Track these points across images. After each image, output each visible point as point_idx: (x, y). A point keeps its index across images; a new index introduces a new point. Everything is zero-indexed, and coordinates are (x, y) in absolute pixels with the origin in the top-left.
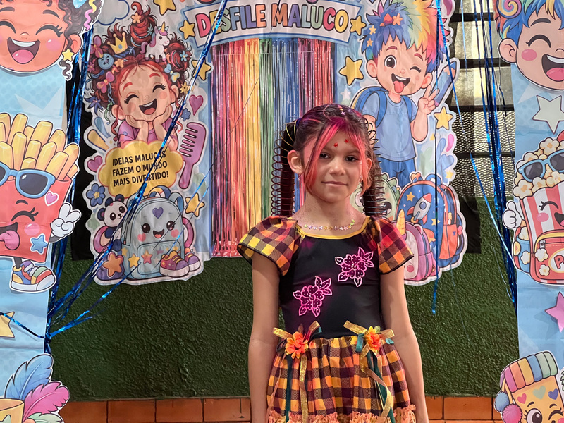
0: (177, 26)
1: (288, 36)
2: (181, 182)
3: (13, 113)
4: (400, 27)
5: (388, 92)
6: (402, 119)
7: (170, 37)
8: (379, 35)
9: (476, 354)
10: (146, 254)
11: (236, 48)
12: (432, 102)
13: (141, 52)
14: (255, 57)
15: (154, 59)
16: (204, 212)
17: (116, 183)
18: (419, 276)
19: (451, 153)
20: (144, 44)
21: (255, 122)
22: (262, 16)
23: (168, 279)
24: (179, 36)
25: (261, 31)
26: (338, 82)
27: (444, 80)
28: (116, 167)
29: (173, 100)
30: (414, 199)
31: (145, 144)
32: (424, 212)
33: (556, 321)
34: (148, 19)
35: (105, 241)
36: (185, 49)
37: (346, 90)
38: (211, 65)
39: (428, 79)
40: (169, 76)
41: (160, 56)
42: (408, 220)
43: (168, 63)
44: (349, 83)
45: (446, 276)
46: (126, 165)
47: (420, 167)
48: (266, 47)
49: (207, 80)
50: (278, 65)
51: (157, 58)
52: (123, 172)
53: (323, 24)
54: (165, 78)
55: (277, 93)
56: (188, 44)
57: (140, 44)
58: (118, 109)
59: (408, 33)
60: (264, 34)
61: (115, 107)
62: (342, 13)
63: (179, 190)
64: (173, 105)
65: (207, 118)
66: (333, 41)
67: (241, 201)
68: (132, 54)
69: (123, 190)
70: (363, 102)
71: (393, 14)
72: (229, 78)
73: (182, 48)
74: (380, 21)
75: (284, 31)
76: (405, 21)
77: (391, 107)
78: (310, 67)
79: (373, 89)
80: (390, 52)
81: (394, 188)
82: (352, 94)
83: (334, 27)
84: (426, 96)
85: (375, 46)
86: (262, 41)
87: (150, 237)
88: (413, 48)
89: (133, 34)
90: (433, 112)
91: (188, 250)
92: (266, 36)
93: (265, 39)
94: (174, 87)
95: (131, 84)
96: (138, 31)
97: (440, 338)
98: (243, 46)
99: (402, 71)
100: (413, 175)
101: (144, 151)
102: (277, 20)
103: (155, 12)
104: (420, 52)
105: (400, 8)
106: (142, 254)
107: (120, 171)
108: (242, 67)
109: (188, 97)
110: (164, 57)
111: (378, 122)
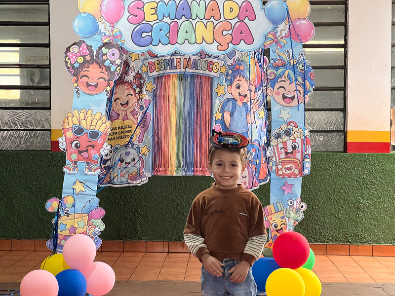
0: (139, 67)
1: (191, 73)
2: (139, 139)
3: (87, 109)
4: (243, 71)
5: (237, 101)
6: (243, 114)
7: (136, 72)
8: (233, 74)
10: (121, 173)
11: (167, 78)
12: (257, 106)
13: (123, 79)
14: (176, 82)
15: (128, 82)
16: (149, 154)
17: (109, 139)
18: (249, 187)
20: (124, 75)
21: (174, 112)
22: (179, 64)
23: (131, 185)
25: (179, 70)
26: (214, 95)
29: (136, 101)
32: (252, 157)
33: (284, 191)
34: (126, 64)
35: (103, 166)
36: (143, 78)
37: (217, 99)
38: (155, 85)
39: (256, 95)
40: (135, 90)
43: (134, 84)
44: (219, 96)
45: (261, 187)
46: (114, 131)
48: (181, 78)
49: (152, 92)
50: (186, 87)
51: (130, 81)
52: (113, 134)
53: (207, 68)
54: (133, 91)
55: (185, 100)
56: (144, 75)
59: (247, 74)
60: (180, 72)
62: (216, 64)
63: (138, 143)
64: (136, 103)
65: (152, 110)
66: (212, 76)
67: (167, 149)
69: (112, 143)
70: (225, 105)
71: (240, 65)
72: (163, 92)
73: (141, 77)
74: (233, 68)
75: (189, 71)
76: (245, 68)
77: (238, 108)
78: (201, 88)
79: (230, 99)
80: (238, 82)
82: (220, 101)
83: (213, 70)
84: (254, 103)
85: (231, 79)
87: (124, 165)
88: (249, 81)
90: (258, 111)
91: (141, 171)
93: (180, 74)
94: (137, 95)
95: (117, 93)
98: (170, 77)
99: (243, 91)
101: (122, 125)
102: (186, 66)
103: (130, 60)
104: (252, 83)
105: (243, 62)
108: (169, 87)
109: (143, 100)
110: (133, 81)
111: (232, 115)
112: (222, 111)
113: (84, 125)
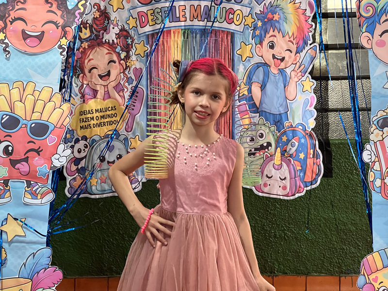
0: (125, 20)
1: (201, 27)
2: (127, 127)
3: (25, 81)
4: (278, 22)
5: (270, 66)
6: (279, 85)
7: (120, 27)
8: (264, 27)
9: (329, 247)
10: (103, 177)
11: (165, 35)
12: (300, 74)
13: (100, 38)
14: (179, 42)
15: (109, 42)
17: (82, 128)
18: (290, 193)
19: (312, 108)
20: (102, 32)
22: (183, 13)
24: (126, 27)
25: (183, 24)
26: (236, 57)
27: (308, 59)
28: (82, 117)
29: (122, 71)
30: (287, 140)
31: (102, 101)
32: (294, 149)
34: (105, 15)
35: (74, 168)
36: (130, 36)
37: (241, 65)
38: (148, 47)
39: (297, 57)
40: (119, 55)
41: (113, 41)
42: (282, 154)
43: (118, 45)
44: (243, 60)
45: (308, 193)
46: (89, 116)
47: (291, 118)
48: (186, 35)
49: (145, 57)
50: (194, 48)
51: (111, 42)
52: (87, 120)
53: (225, 19)
54: (116, 55)
56: (132, 33)
57: (99, 32)
58: (83, 77)
59: (283, 26)
60: (185, 26)
61: (81, 75)
62: (238, 12)
63: (125, 133)
64: (122, 74)
65: (145, 83)
66: (232, 31)
68: (93, 39)
69: (87, 133)
70: (252, 73)
71: (274, 13)
72: (160, 56)
73: (128, 35)
74: (264, 18)
75: (199, 24)
76: (282, 17)
77: (271, 77)
78: (217, 49)
79: (259, 64)
80: (271, 39)
81: (274, 133)
82: (245, 68)
83: (233, 22)
84: (296, 69)
85: (262, 35)
86: (184, 30)
87: (105, 165)
88: (287, 37)
89: (95, 26)
90: (301, 80)
92: (186, 27)
93: (185, 29)
94: (122, 62)
95: (93, 59)
96: (98, 23)
97: (304, 235)
98: (170, 34)
99: (280, 52)
100: (286, 124)
101: (101, 106)
102: (194, 16)
103: (110, 10)
104: (292, 39)
105: (278, 9)
106: (99, 177)
107: (85, 119)
108: (169, 48)
109: (132, 69)
110: (115, 41)
111: (263, 87)
112: (249, 82)
113: (19, 111)
